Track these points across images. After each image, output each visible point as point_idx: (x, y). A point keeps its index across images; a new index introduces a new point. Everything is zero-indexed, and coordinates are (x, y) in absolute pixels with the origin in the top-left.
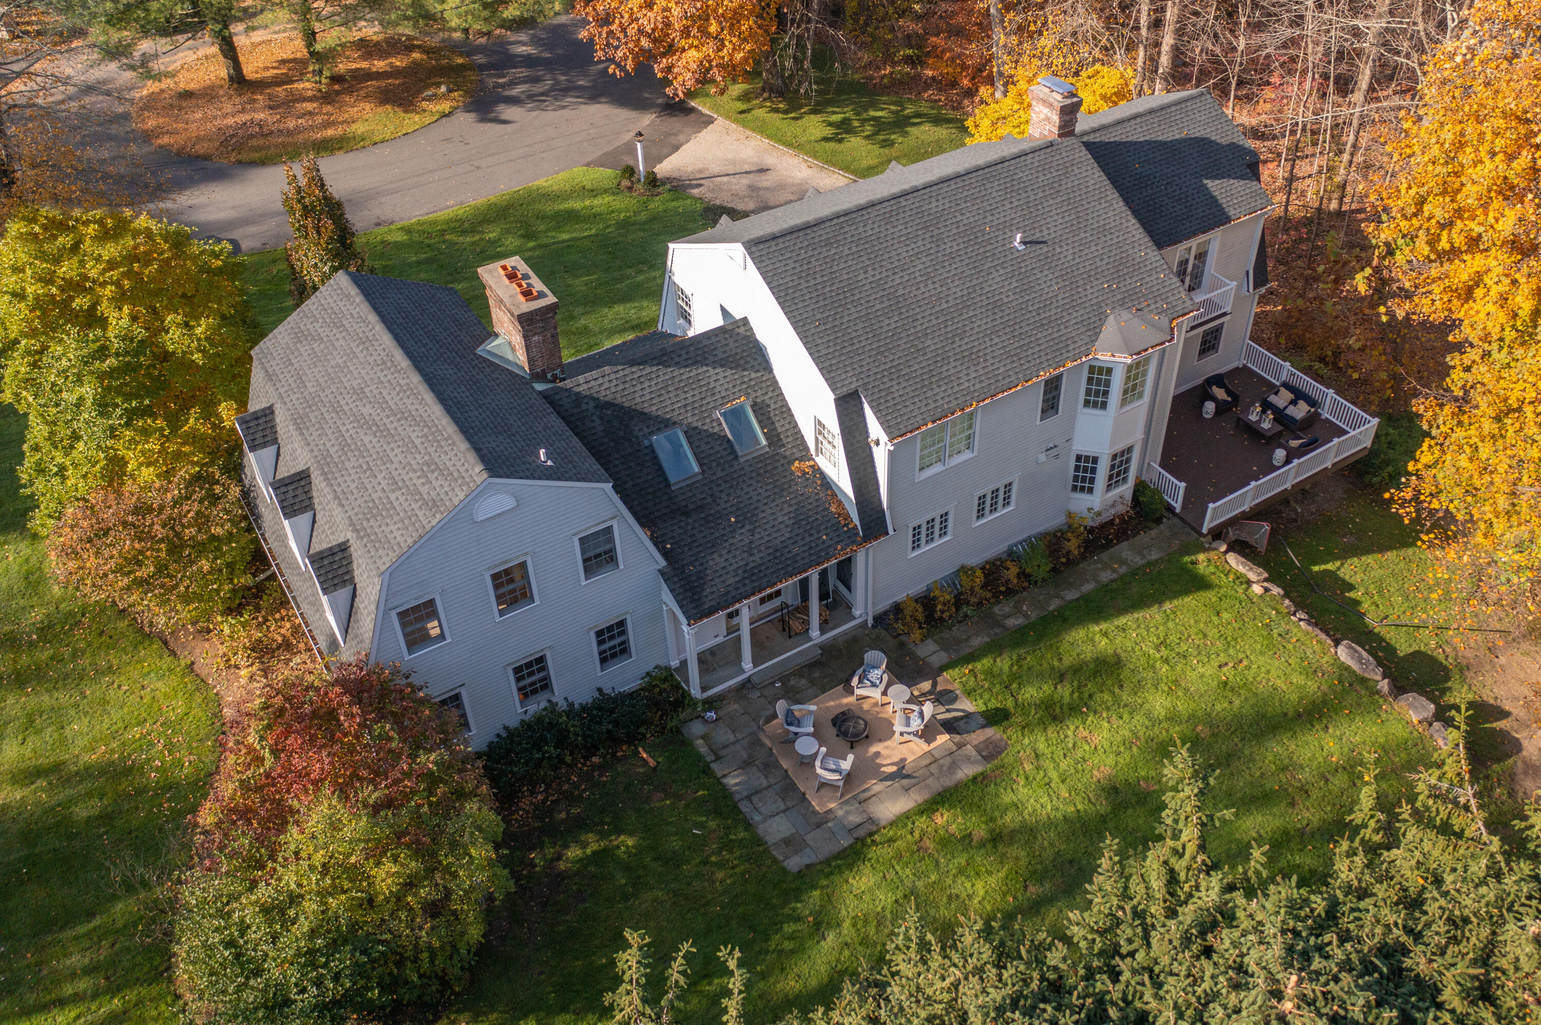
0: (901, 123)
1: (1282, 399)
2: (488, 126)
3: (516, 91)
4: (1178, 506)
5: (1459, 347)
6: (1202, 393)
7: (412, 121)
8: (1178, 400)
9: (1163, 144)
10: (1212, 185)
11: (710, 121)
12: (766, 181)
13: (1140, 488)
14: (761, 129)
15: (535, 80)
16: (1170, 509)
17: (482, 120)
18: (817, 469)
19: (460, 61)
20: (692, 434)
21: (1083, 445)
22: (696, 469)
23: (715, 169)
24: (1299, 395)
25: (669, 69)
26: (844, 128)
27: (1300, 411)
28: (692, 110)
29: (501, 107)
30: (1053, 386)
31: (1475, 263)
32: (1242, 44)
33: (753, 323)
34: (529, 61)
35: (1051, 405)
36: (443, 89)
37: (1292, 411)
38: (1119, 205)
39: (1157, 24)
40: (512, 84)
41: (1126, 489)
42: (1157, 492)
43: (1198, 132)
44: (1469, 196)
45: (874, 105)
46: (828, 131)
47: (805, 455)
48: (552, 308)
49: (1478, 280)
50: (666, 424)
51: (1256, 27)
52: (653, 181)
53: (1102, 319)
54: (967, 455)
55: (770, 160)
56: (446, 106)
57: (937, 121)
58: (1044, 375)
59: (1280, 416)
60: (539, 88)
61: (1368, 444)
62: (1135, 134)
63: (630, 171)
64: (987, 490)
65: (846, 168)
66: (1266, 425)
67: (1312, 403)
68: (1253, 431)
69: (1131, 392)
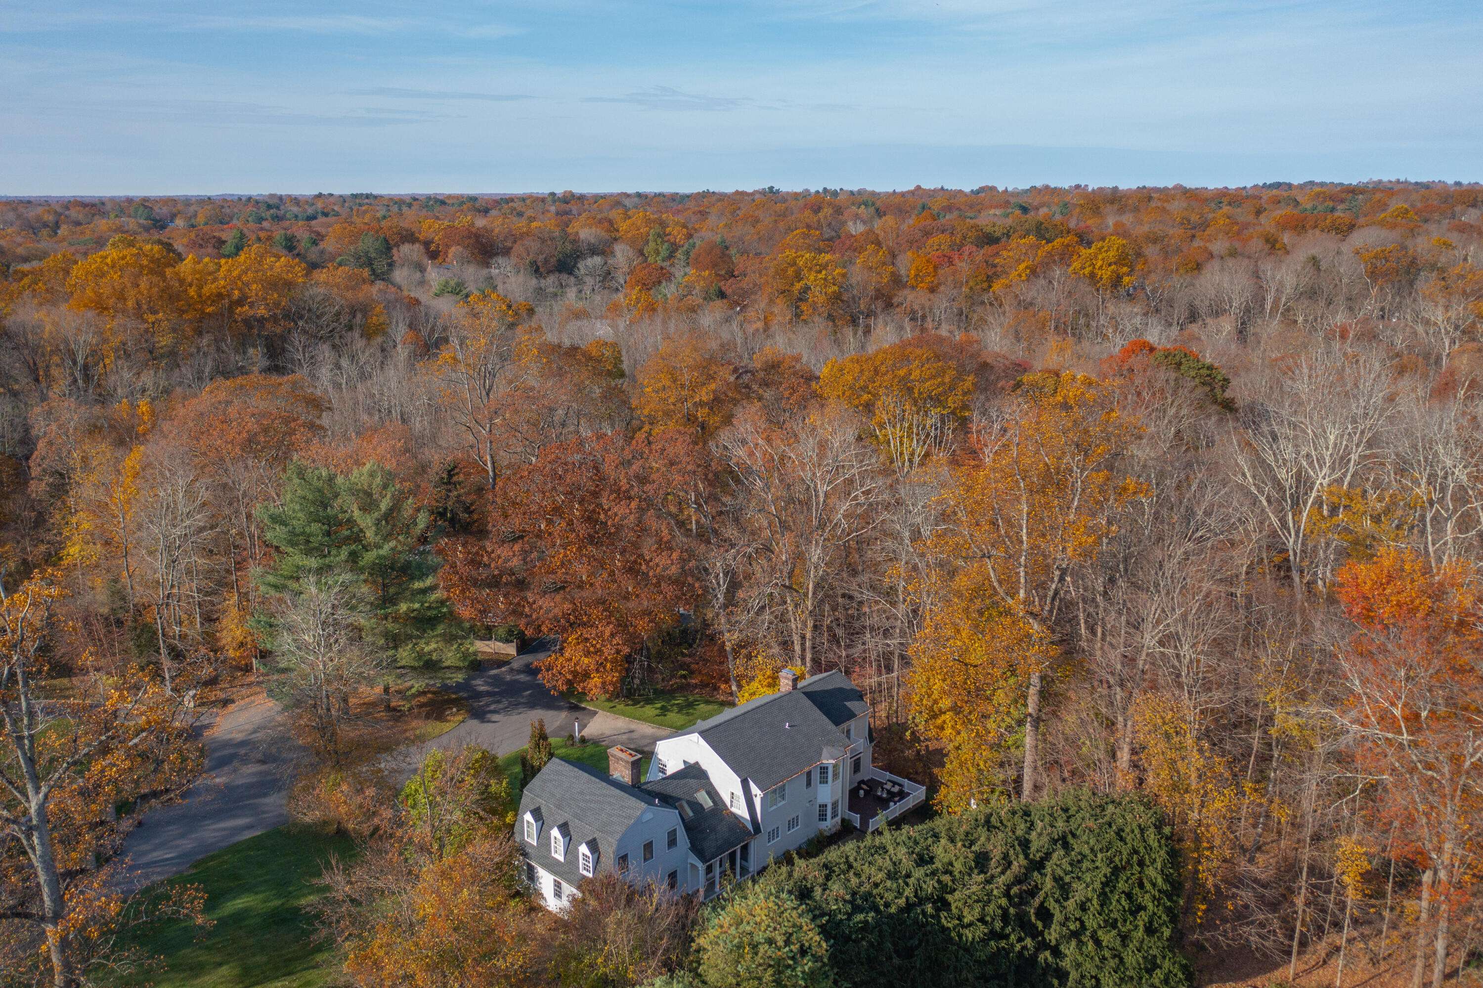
0: (690, 705)
1: (888, 786)
2: (486, 725)
3: (492, 707)
4: (858, 826)
5: (946, 755)
6: (858, 788)
7: (446, 727)
8: (851, 791)
9: (827, 691)
10: (848, 704)
11: (595, 713)
12: (634, 735)
13: (843, 820)
14: (623, 714)
15: (499, 702)
16: (855, 828)
17: (483, 722)
18: (732, 813)
19: (454, 696)
20: (688, 802)
21: (821, 800)
22: (691, 814)
23: (608, 733)
24: (894, 783)
25: (584, 688)
26: (664, 710)
27: (896, 789)
28: (584, 709)
29: (489, 716)
30: (809, 774)
31: (943, 717)
32: (844, 654)
33: (701, 763)
34: (488, 694)
35: (809, 784)
36: (454, 710)
37: (893, 790)
38: (818, 711)
39: (803, 650)
40: (487, 705)
41: (838, 819)
42: (849, 821)
43: (838, 686)
44: (936, 695)
45: (674, 698)
46: (658, 712)
47: (726, 808)
48: (640, 759)
49: (944, 722)
50: (679, 799)
51: (848, 647)
52: (583, 740)
53: (821, 750)
54: (783, 803)
55: (633, 726)
56: (460, 718)
57: (707, 702)
58: (806, 770)
59: (889, 792)
60: (501, 706)
61: (924, 798)
62: (816, 688)
63: (572, 737)
64: (790, 818)
65: (671, 727)
66: (885, 796)
67: (900, 785)
68: (880, 798)
69: (836, 775)
